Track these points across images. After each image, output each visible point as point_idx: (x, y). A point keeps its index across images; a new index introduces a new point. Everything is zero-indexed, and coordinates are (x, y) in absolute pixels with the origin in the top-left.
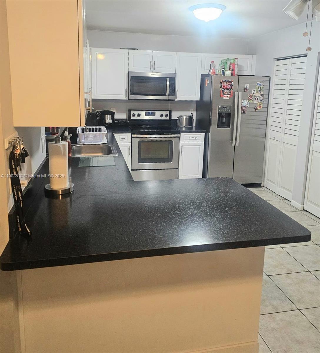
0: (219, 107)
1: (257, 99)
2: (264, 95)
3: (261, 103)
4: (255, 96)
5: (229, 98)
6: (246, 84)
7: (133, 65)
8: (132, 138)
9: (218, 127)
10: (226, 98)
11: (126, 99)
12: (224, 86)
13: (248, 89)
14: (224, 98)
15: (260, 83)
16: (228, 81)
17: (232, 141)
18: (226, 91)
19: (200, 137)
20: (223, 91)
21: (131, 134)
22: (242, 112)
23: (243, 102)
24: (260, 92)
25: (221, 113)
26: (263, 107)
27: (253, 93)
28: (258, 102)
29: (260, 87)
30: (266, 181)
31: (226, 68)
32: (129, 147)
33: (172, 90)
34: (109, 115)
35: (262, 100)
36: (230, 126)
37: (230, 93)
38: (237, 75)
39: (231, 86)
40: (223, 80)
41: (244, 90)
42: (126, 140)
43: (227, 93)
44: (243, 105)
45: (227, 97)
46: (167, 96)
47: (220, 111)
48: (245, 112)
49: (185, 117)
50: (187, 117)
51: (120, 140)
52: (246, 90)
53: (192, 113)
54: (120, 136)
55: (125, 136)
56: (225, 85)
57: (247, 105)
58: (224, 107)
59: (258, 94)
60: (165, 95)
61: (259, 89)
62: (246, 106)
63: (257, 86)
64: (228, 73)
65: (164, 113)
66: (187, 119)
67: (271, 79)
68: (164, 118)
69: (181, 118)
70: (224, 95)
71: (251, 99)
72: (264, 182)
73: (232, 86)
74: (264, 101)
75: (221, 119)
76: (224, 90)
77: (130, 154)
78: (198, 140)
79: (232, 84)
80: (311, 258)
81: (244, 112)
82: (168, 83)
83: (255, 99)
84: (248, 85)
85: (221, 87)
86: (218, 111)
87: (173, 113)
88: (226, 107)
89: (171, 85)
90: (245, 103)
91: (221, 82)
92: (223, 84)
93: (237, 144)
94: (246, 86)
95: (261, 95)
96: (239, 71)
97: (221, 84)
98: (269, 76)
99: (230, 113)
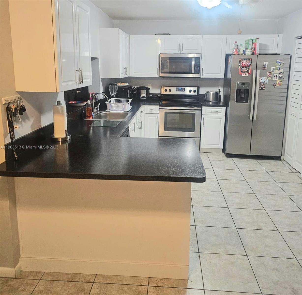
0: (237, 83)
1: (277, 76)
2: (284, 73)
3: (280, 80)
4: (274, 73)
5: (247, 76)
6: (265, 62)
7: (164, 48)
8: (160, 110)
9: (236, 101)
10: (244, 75)
11: (157, 77)
12: (242, 64)
13: (267, 67)
14: (242, 75)
15: (279, 61)
16: (246, 59)
17: (250, 115)
18: (244, 69)
19: (221, 110)
20: (241, 69)
21: (158, 106)
22: (261, 88)
23: (261, 79)
24: (280, 70)
25: (240, 89)
26: (282, 84)
27: (272, 70)
28: (277, 79)
29: (280, 65)
30: (286, 155)
31: (248, 48)
32: (156, 117)
33: (198, 69)
34: (144, 90)
35: (281, 77)
36: (249, 101)
37: (248, 71)
38: (258, 54)
39: (249, 64)
40: (242, 59)
41: (263, 68)
42: (154, 111)
43: (245, 71)
44: (261, 82)
45: (246, 74)
46: (192, 74)
47: (238, 87)
48: (264, 88)
49: (212, 93)
50: (214, 93)
51: (150, 111)
52: (265, 68)
53: (219, 90)
54: (150, 108)
55: (154, 108)
56: (244, 63)
57: (266, 82)
58: (242, 84)
59: (278, 72)
60: (191, 73)
61: (279, 67)
62: (264, 83)
63: (277, 64)
64: (248, 53)
65: (193, 89)
66: (214, 94)
67: (292, 57)
68: (192, 93)
69: (208, 93)
70: (243, 73)
71: (270, 77)
72: (284, 156)
73: (251, 64)
74: (284, 78)
75: (241, 94)
76: (243, 68)
77: (157, 123)
78: (219, 113)
79: (251, 62)
80: (288, 221)
81: (262, 88)
82: (193, 63)
83: (275, 76)
84: (267, 63)
85: (240, 65)
86: (237, 87)
87: (201, 89)
88: (244, 84)
89: (197, 64)
90: (264, 80)
91: (240, 61)
92: (241, 63)
93: (255, 118)
94: (264, 64)
95: (281, 72)
96: (260, 50)
97: (240, 63)
98: (290, 55)
99: (249, 89)
